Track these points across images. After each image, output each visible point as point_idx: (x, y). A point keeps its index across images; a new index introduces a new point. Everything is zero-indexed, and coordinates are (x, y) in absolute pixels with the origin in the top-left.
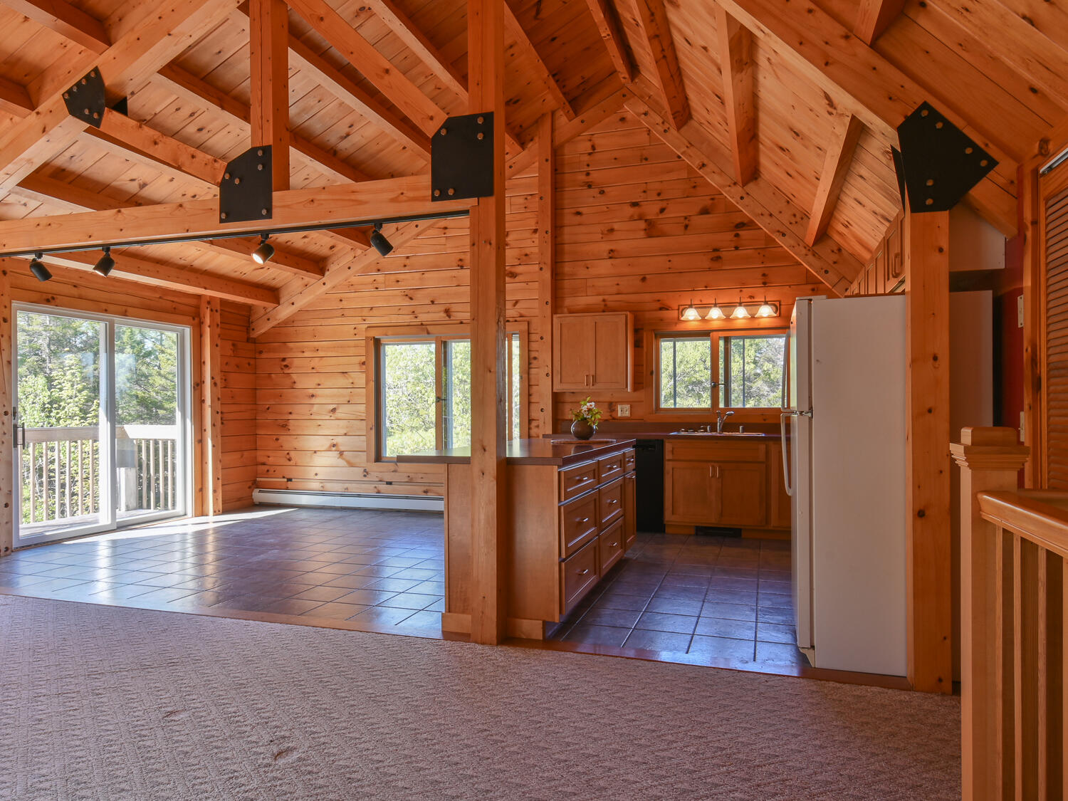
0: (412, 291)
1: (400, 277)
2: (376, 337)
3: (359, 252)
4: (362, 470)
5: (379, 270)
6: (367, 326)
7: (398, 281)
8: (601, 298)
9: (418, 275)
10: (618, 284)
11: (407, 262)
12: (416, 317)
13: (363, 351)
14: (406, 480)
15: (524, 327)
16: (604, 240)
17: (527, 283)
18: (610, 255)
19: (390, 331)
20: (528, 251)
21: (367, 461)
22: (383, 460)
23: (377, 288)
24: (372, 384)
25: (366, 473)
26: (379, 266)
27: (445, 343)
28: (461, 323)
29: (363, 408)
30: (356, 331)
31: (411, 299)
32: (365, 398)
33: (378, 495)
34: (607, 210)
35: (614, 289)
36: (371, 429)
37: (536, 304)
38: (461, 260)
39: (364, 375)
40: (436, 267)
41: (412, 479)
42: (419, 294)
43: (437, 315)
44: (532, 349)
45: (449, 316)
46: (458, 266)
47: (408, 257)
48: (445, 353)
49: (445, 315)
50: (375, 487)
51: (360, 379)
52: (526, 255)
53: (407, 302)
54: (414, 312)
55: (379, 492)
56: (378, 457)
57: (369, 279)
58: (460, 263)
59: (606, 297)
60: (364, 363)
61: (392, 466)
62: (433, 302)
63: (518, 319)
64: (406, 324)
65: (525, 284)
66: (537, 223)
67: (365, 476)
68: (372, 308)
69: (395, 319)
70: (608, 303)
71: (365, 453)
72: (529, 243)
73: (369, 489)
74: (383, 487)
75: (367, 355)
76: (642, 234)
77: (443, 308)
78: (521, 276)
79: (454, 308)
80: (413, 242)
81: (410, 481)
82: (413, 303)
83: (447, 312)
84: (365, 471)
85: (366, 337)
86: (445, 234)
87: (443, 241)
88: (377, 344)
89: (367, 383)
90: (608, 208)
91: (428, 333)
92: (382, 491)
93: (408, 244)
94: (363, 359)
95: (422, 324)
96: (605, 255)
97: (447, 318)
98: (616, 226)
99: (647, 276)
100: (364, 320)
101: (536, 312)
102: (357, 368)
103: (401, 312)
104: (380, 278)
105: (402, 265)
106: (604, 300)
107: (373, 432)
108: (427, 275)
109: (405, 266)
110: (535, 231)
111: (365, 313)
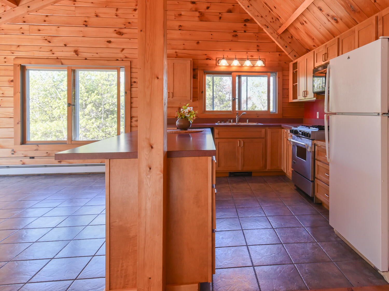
0: (50, 37)
1: (41, 28)
2: (22, 65)
3: (8, 8)
4: (10, 150)
5: (24, 22)
6: (14, 57)
7: (39, 30)
8: (174, 51)
9: (55, 28)
10: (184, 44)
11: (47, 19)
12: (53, 54)
13: (12, 73)
14: (46, 155)
15: (129, 64)
16: (176, 19)
17: (130, 39)
18: (180, 28)
19: (33, 61)
20: (130, 21)
21: (15, 144)
22: (27, 143)
23: (23, 33)
24: (19, 95)
25: (14, 152)
26: (25, 20)
27: (74, 71)
28: (86, 59)
29: (11, 110)
30: (5, 60)
31: (49, 42)
32: (13, 103)
33: (24, 165)
34: (178, 3)
35: (182, 47)
36: (18, 123)
37: (136, 52)
38: (85, 21)
39: (12, 89)
40: (68, 24)
41: (49, 154)
42: (55, 40)
43: (68, 53)
44: (133, 77)
45: (77, 55)
46: (84, 25)
47: (47, 16)
48: (74, 76)
49: (74, 54)
50: (21, 161)
51: (10, 91)
52: (129, 23)
53: (46, 44)
54: (51, 50)
55: (24, 164)
56: (24, 141)
57: (18, 27)
58: (85, 23)
59: (177, 51)
60: (12, 81)
61: (35, 147)
62: (65, 45)
63: (123, 59)
64: (46, 57)
65: (128, 40)
66: (137, 5)
67: (13, 154)
68: (19, 46)
69: (37, 54)
70: (178, 54)
71: (13, 139)
72: (131, 16)
73: (17, 162)
74: (27, 161)
75: (15, 76)
76: (197, 19)
77: (73, 49)
78: (125, 34)
79: (81, 50)
80: (50, 7)
81: (48, 155)
82: (50, 44)
83: (76, 52)
84: (13, 150)
85: (14, 64)
86: (74, 4)
87: (73, 8)
88: (23, 69)
89: (15, 93)
90: (178, 2)
91: (62, 64)
92: (26, 163)
93: (47, 8)
94: (12, 78)
95: (57, 58)
96: (177, 28)
97: (76, 56)
98: (183, 13)
99: (200, 42)
100: (13, 53)
101: (136, 56)
102: (7, 84)
103: (41, 50)
104: (25, 27)
105: (44, 20)
106: (176, 52)
107: (19, 126)
108: (61, 28)
109: (45, 21)
110: (135, 10)
111: (13, 48)
